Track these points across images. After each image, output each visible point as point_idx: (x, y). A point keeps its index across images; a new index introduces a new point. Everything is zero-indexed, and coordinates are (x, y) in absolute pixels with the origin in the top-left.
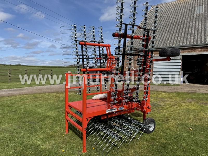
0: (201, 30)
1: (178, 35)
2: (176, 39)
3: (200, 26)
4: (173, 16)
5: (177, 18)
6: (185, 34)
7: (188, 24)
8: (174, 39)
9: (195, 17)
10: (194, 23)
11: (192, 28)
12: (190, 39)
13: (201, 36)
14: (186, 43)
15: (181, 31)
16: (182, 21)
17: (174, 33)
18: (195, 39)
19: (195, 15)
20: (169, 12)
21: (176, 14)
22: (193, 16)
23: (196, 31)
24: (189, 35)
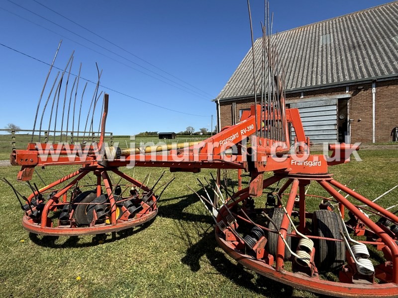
0: (332, 65)
1: (299, 74)
2: (295, 79)
3: (329, 61)
4: (288, 50)
5: (294, 52)
6: (308, 72)
7: (311, 59)
8: (293, 79)
9: (320, 49)
10: (320, 57)
11: (317, 63)
12: (316, 78)
13: (332, 74)
14: (311, 83)
15: (302, 69)
16: (302, 56)
17: (293, 72)
18: (323, 78)
19: (320, 46)
20: (283, 45)
21: (292, 46)
22: (318, 49)
23: (325, 67)
24: (315, 73)
